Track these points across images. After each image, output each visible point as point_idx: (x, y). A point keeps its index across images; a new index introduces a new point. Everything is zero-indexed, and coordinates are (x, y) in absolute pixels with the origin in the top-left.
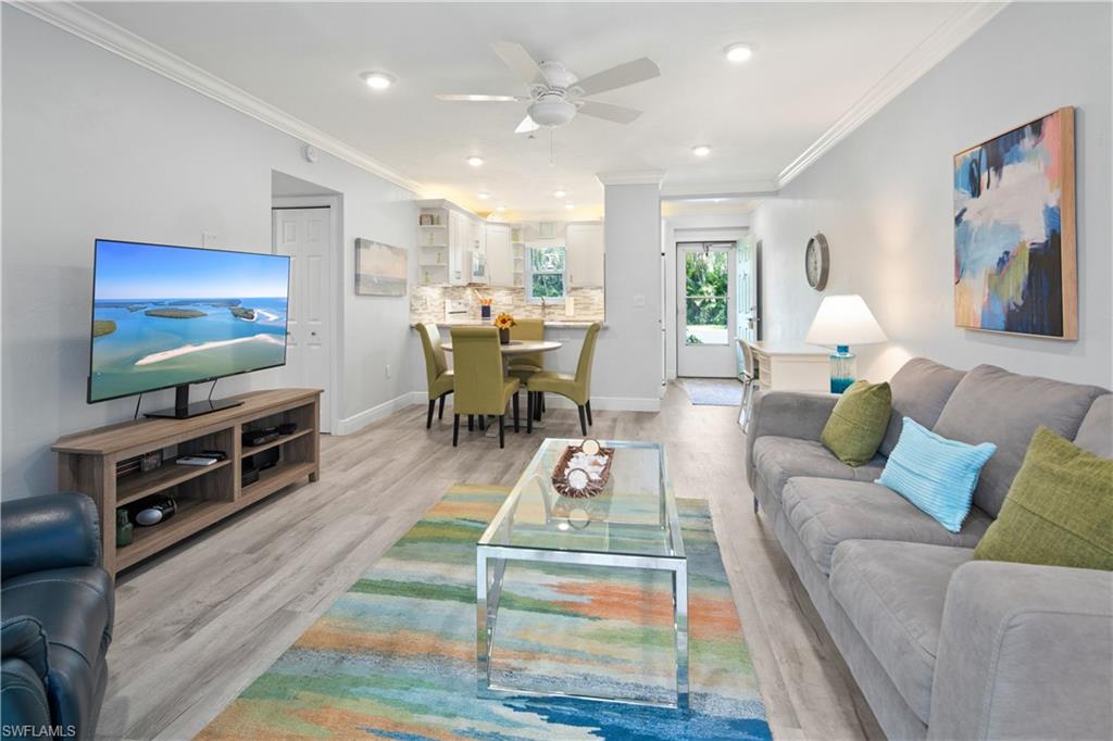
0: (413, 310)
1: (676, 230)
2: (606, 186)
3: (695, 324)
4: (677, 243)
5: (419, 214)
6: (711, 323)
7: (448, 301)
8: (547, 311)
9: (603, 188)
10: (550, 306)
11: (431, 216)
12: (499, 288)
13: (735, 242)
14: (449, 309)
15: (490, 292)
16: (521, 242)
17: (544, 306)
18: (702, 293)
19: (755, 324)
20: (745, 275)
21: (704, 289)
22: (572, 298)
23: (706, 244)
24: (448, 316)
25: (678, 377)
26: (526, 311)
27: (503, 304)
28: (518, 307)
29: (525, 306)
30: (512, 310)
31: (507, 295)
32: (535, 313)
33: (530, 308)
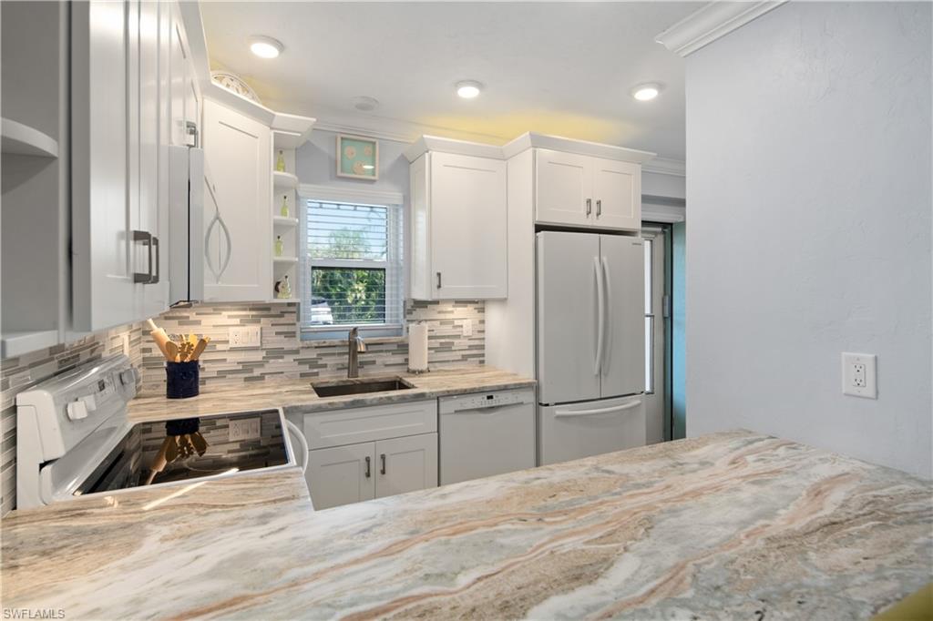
26: (301, 362)
27: (232, 350)
28: (278, 353)
29: (297, 352)
30: (260, 364)
31: (244, 322)
32: (325, 366)
33: (312, 355)
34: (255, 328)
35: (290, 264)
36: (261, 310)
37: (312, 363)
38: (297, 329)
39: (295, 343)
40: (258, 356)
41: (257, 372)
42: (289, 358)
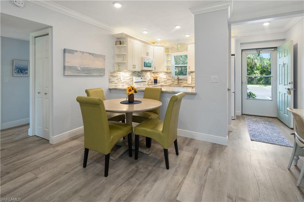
0: (110, 82)
1: (241, 44)
2: (195, 15)
3: (251, 84)
4: (242, 50)
5: (115, 40)
6: (259, 84)
7: (134, 78)
8: (180, 81)
9: (194, 16)
10: (181, 80)
11: (120, 41)
12: (161, 72)
13: (276, 47)
14: (135, 81)
15: (158, 73)
16: (170, 53)
17: (178, 79)
18: (255, 73)
19: (292, 92)
20: (284, 64)
21: (256, 72)
22: (191, 76)
23: (259, 50)
24: (134, 83)
25: (242, 114)
26: (172, 81)
27: (163, 79)
28: (168, 80)
29: (171, 80)
30: (166, 81)
31: (165, 75)
32: (175, 82)
33: (173, 80)
34: (166, 76)
35: (170, 66)
36: (167, 73)
37: (173, 81)
38: (171, 76)
39: (171, 78)
40: (166, 80)
41: (166, 82)
42: (170, 80)
